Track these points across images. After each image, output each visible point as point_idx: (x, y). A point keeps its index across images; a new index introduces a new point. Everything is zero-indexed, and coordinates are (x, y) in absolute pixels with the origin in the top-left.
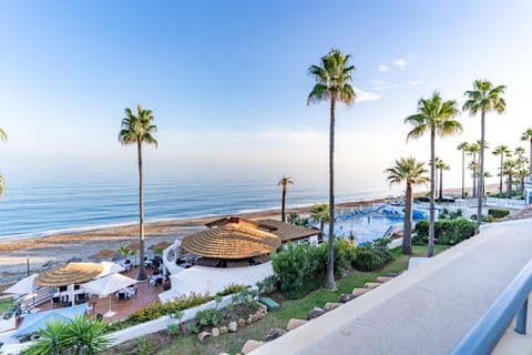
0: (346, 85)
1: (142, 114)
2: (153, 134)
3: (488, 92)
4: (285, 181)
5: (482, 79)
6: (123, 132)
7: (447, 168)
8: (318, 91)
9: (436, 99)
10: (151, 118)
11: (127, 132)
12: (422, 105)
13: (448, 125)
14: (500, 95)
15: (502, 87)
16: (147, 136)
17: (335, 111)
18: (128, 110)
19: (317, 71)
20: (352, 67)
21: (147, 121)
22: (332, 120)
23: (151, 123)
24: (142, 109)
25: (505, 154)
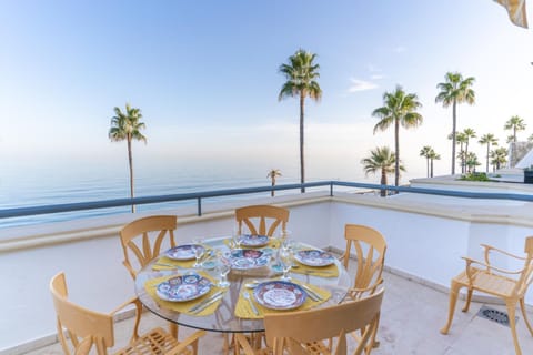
0: (313, 83)
1: (131, 113)
2: (141, 131)
3: (458, 84)
4: (273, 174)
5: (453, 71)
6: (113, 130)
7: (438, 158)
8: (288, 88)
9: (399, 93)
10: (140, 116)
11: (117, 130)
12: (387, 99)
13: (410, 117)
14: (469, 87)
15: (472, 79)
16: (136, 133)
17: (305, 107)
18: (117, 109)
19: (286, 70)
20: (317, 66)
21: (135, 119)
22: (302, 114)
23: (140, 121)
24: (131, 108)
25: (491, 143)
